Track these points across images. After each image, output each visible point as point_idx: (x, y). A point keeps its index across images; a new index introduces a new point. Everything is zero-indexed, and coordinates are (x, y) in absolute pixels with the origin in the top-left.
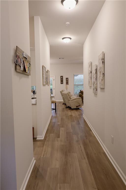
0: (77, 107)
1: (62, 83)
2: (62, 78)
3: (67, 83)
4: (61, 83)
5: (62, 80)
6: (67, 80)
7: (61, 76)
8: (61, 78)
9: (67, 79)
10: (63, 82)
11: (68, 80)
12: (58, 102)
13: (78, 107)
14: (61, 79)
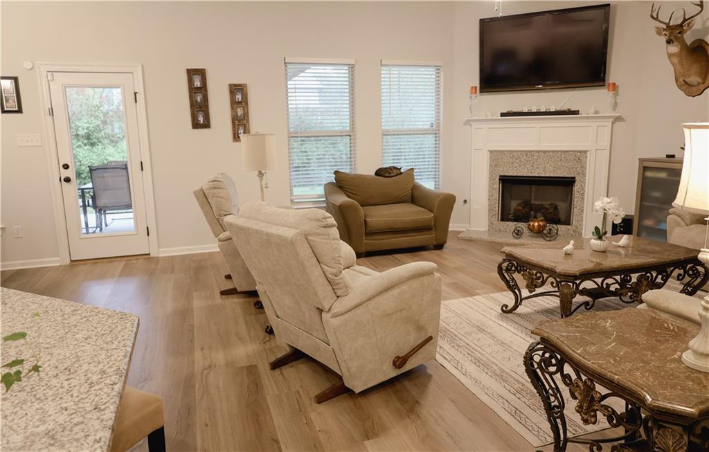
0: (399, 362)
1: (201, 119)
2: (198, 83)
3: (240, 124)
4: (196, 125)
5: (199, 98)
6: (239, 97)
7: (191, 73)
8: (190, 81)
9: (238, 93)
10: (207, 117)
11: (245, 97)
12: (184, 258)
13: (407, 367)
14: (193, 90)
